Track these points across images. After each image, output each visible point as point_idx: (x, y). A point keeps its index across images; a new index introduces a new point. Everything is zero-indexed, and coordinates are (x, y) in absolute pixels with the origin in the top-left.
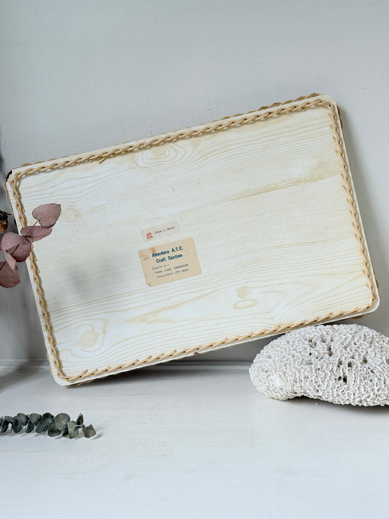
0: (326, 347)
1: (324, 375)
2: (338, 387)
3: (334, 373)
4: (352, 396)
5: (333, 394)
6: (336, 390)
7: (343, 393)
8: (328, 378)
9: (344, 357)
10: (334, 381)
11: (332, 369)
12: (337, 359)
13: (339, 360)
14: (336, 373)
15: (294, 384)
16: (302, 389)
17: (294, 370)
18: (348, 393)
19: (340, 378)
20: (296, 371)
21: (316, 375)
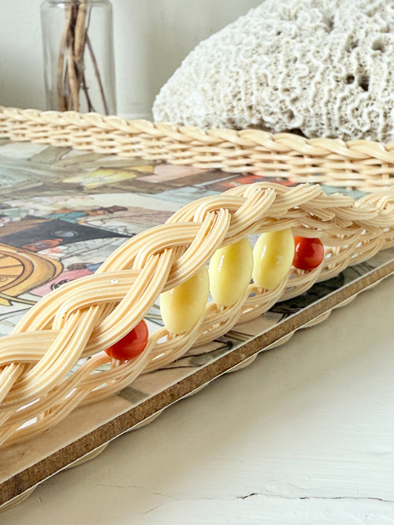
0: (321, 15)
1: (307, 70)
2: (344, 99)
3: (335, 63)
4: (381, 120)
5: (329, 119)
6: (336, 106)
7: (356, 113)
8: (318, 77)
9: (363, 32)
10: (334, 84)
11: (330, 56)
12: (346, 36)
13: (351, 37)
14: (339, 65)
15: (235, 103)
16: (252, 116)
17: (236, 69)
18: (370, 113)
19: (350, 79)
20: (240, 71)
21: (285, 71)
